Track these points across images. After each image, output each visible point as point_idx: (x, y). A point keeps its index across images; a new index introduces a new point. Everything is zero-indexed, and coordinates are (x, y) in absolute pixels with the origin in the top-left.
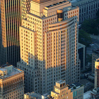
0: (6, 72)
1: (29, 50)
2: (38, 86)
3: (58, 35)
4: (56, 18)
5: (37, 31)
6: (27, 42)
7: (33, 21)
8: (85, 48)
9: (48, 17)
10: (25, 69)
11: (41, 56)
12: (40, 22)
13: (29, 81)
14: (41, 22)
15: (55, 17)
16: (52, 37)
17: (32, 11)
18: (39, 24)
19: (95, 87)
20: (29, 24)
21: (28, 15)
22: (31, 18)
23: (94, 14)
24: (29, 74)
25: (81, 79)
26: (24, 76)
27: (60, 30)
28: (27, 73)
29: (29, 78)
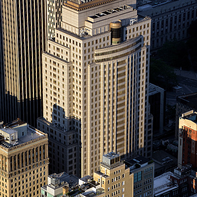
0: (15, 135)
1: (59, 96)
2: (73, 161)
3: (111, 69)
4: (108, 37)
5: (74, 61)
6: (55, 82)
7: (66, 43)
8: (163, 94)
9: (94, 36)
10: (52, 131)
11: (80, 107)
12: (78, 44)
13: (58, 153)
14: (80, 44)
15: (106, 35)
16: (100, 73)
17: (64, 24)
18: (77, 49)
19: (180, 166)
20: (58, 49)
21: (57, 31)
22: (62, 37)
23: (184, 31)
24: (58, 139)
25: (154, 150)
26: (47, 143)
27: (116, 60)
28: (54, 138)
29: (58, 147)
